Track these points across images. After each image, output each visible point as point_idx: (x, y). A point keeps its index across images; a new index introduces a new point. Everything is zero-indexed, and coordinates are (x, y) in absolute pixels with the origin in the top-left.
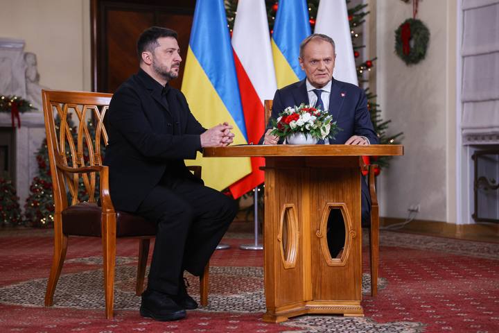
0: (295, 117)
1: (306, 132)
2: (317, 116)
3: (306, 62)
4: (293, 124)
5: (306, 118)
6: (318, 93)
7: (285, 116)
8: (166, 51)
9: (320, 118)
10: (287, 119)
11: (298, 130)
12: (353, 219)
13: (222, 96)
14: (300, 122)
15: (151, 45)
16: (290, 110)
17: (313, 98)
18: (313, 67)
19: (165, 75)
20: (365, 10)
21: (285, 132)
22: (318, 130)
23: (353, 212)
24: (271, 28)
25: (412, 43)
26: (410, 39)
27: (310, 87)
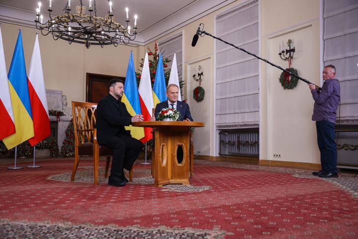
0: (166, 112)
1: (170, 117)
2: (174, 112)
3: (169, 94)
4: (165, 114)
5: (170, 112)
6: (172, 105)
7: (162, 112)
8: (119, 87)
9: (175, 112)
10: (163, 112)
11: (167, 117)
12: (187, 149)
13: (135, 109)
14: (168, 114)
15: (113, 85)
16: (164, 110)
17: (170, 107)
18: (172, 95)
19: (118, 96)
20: (183, 83)
21: (163, 117)
22: (174, 117)
23: (186, 147)
24: (152, 86)
25: (199, 95)
26: (198, 93)
27: (169, 103)
